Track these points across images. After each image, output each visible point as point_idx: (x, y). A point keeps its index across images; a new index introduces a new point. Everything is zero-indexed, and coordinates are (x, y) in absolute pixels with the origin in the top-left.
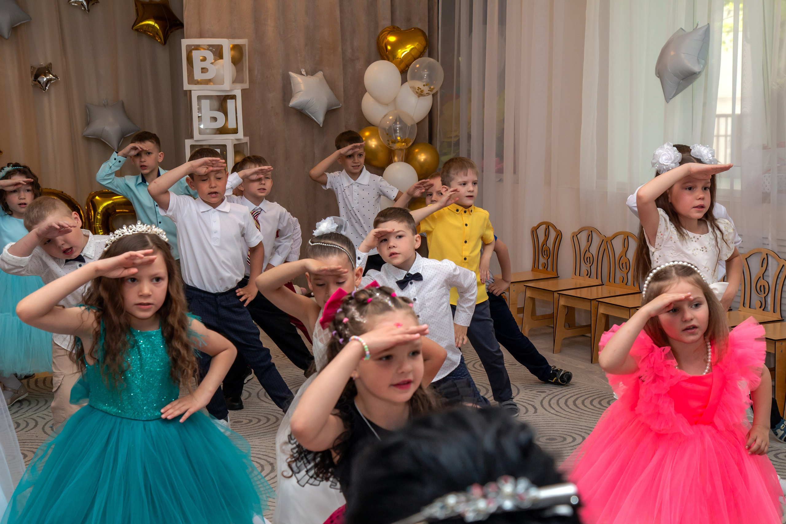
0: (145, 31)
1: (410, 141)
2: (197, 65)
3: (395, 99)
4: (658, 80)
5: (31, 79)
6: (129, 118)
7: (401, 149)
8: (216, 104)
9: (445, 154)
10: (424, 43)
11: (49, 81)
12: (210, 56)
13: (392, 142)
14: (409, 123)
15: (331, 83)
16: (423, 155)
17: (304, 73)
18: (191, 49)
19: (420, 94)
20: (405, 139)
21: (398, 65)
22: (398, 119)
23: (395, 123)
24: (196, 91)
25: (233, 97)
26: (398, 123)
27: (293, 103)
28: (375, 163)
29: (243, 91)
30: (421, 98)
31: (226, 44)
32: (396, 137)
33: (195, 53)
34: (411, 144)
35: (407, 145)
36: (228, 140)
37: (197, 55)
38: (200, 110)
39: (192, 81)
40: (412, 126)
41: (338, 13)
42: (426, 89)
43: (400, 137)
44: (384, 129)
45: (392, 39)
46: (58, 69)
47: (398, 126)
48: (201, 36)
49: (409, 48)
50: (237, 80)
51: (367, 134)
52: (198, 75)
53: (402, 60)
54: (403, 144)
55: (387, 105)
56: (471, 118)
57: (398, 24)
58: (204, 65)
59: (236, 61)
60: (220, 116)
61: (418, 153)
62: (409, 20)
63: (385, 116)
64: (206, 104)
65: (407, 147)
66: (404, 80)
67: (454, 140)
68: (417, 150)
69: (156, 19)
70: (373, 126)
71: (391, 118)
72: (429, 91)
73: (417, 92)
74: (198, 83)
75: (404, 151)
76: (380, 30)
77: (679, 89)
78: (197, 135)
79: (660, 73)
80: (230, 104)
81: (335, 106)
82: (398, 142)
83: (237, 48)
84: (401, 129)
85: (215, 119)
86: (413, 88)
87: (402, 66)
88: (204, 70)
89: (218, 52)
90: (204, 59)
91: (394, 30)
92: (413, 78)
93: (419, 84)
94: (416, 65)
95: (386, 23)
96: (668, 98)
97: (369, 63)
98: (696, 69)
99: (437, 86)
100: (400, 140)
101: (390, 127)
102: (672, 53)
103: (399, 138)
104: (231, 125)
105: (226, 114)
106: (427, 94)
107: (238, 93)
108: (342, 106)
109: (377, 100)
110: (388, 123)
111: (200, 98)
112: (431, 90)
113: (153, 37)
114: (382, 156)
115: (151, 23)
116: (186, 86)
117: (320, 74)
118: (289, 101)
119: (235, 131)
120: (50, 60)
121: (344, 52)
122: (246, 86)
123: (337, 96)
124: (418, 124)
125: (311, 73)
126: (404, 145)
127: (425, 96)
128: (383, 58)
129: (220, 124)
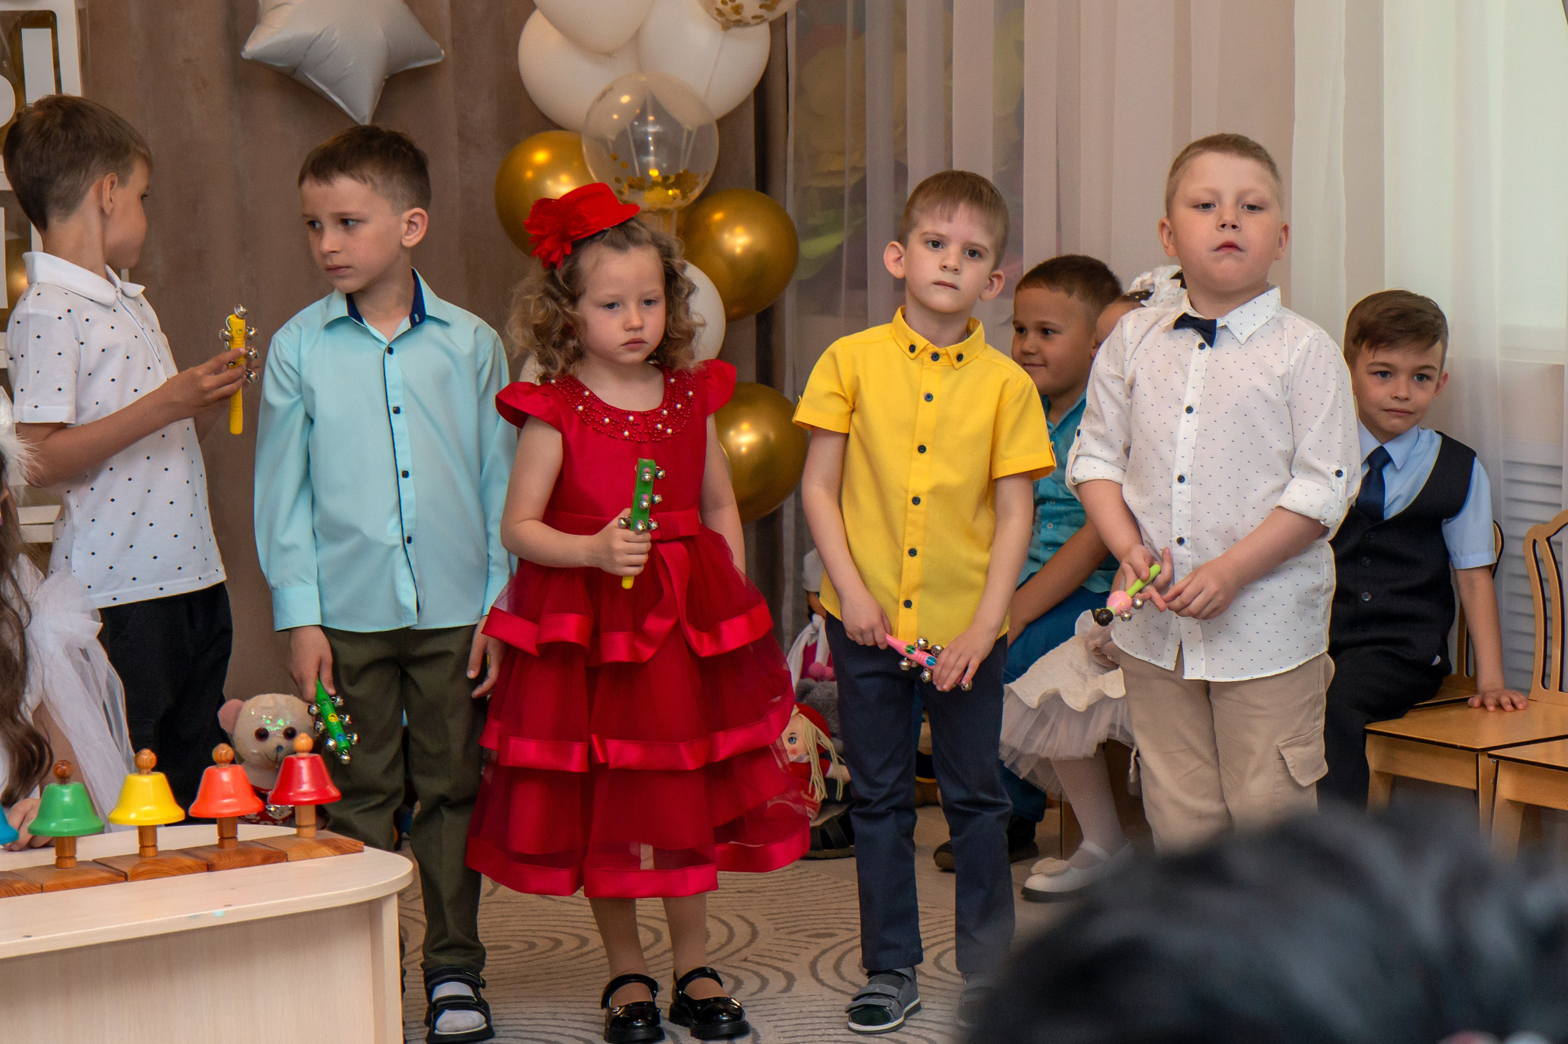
1: (697, 184)
3: (636, 38)
7: (663, 212)
9: (816, 232)
13: (631, 186)
14: (690, 118)
16: (739, 230)
19: (731, 17)
20: (679, 177)
22: (650, 106)
23: (642, 118)
25: (46, 20)
26: (651, 118)
27: (258, 45)
30: (735, 31)
32: (645, 168)
34: (697, 192)
35: (684, 195)
40: (701, 129)
43: (658, 167)
44: (602, 141)
47: (651, 129)
51: (541, 157)
54: (670, 192)
55: (609, 55)
56: (904, 102)
61: (723, 225)
63: (604, 94)
65: (684, 204)
67: (849, 181)
68: (718, 216)
70: (559, 127)
71: (625, 99)
72: (761, 7)
73: (720, 13)
75: (675, 217)
80: (34, 44)
81: (419, 58)
82: (654, 184)
84: (659, 139)
100: (660, 180)
101: (623, 134)
103: (654, 173)
106: (754, 17)
108: (444, 61)
109: (574, 36)
110: (615, 117)
112: (770, 4)
118: (245, 38)
123: (428, 25)
124: (721, 122)
126: (674, 197)
127: (747, 24)
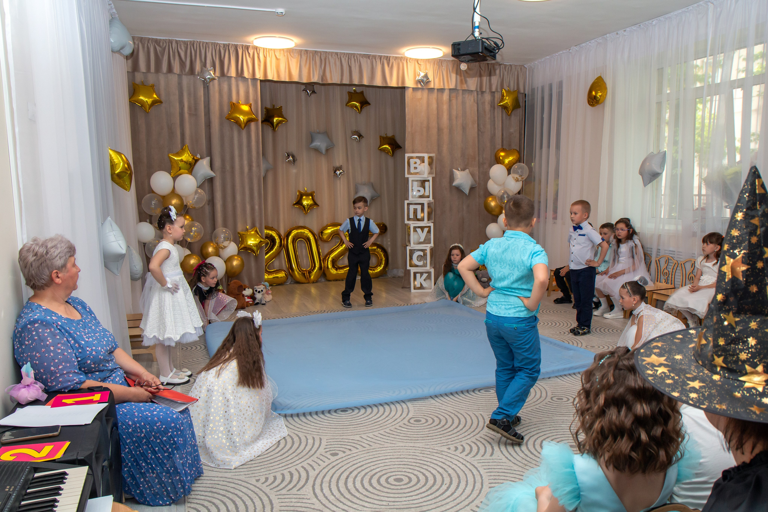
0: (384, 150)
2: (412, 166)
3: (504, 183)
4: (641, 176)
5: (333, 172)
6: (375, 190)
8: (420, 183)
10: (518, 156)
11: (340, 173)
12: (418, 161)
14: (511, 194)
15: (472, 175)
17: (460, 169)
18: (410, 158)
19: (517, 180)
21: (506, 166)
22: (506, 192)
24: (411, 178)
25: (428, 181)
27: (454, 184)
28: (494, 213)
29: (433, 178)
30: (517, 182)
31: (426, 156)
33: (411, 160)
36: (425, 201)
37: (412, 161)
38: (412, 187)
39: (409, 173)
41: (477, 142)
42: (520, 178)
44: (499, 197)
45: (502, 154)
46: (345, 168)
47: (505, 195)
48: (413, 152)
49: (511, 158)
50: (430, 173)
51: (490, 199)
52: (412, 170)
53: (508, 164)
55: (500, 185)
56: (540, 192)
57: (504, 147)
58: (415, 166)
59: (430, 164)
60: (422, 189)
62: (510, 145)
63: (499, 191)
64: (415, 184)
66: (509, 173)
69: (389, 144)
70: (493, 195)
71: (502, 191)
73: (515, 179)
74: (412, 174)
76: (496, 150)
77: (651, 181)
78: (410, 198)
79: (641, 173)
80: (427, 184)
81: (474, 185)
83: (430, 158)
85: (419, 191)
86: (513, 177)
87: (508, 167)
88: (415, 168)
89: (422, 160)
90: (416, 163)
91: (503, 150)
92: (514, 173)
93: (516, 176)
94: (515, 166)
95: (499, 146)
96: (645, 185)
97: (491, 166)
98: (659, 171)
99: (525, 176)
101: (502, 196)
102: (648, 164)
104: (427, 194)
105: (424, 188)
106: (520, 180)
107: (430, 179)
108: (478, 186)
109: (495, 183)
110: (501, 194)
111: (413, 181)
112: (522, 178)
113: (388, 153)
114: (497, 210)
115: (387, 146)
116: (407, 176)
117: (467, 171)
118: (453, 183)
119: (428, 197)
120: (341, 164)
121: (479, 160)
122: (434, 176)
123: (475, 181)
125: (463, 170)
128: (498, 163)
129: (421, 193)
